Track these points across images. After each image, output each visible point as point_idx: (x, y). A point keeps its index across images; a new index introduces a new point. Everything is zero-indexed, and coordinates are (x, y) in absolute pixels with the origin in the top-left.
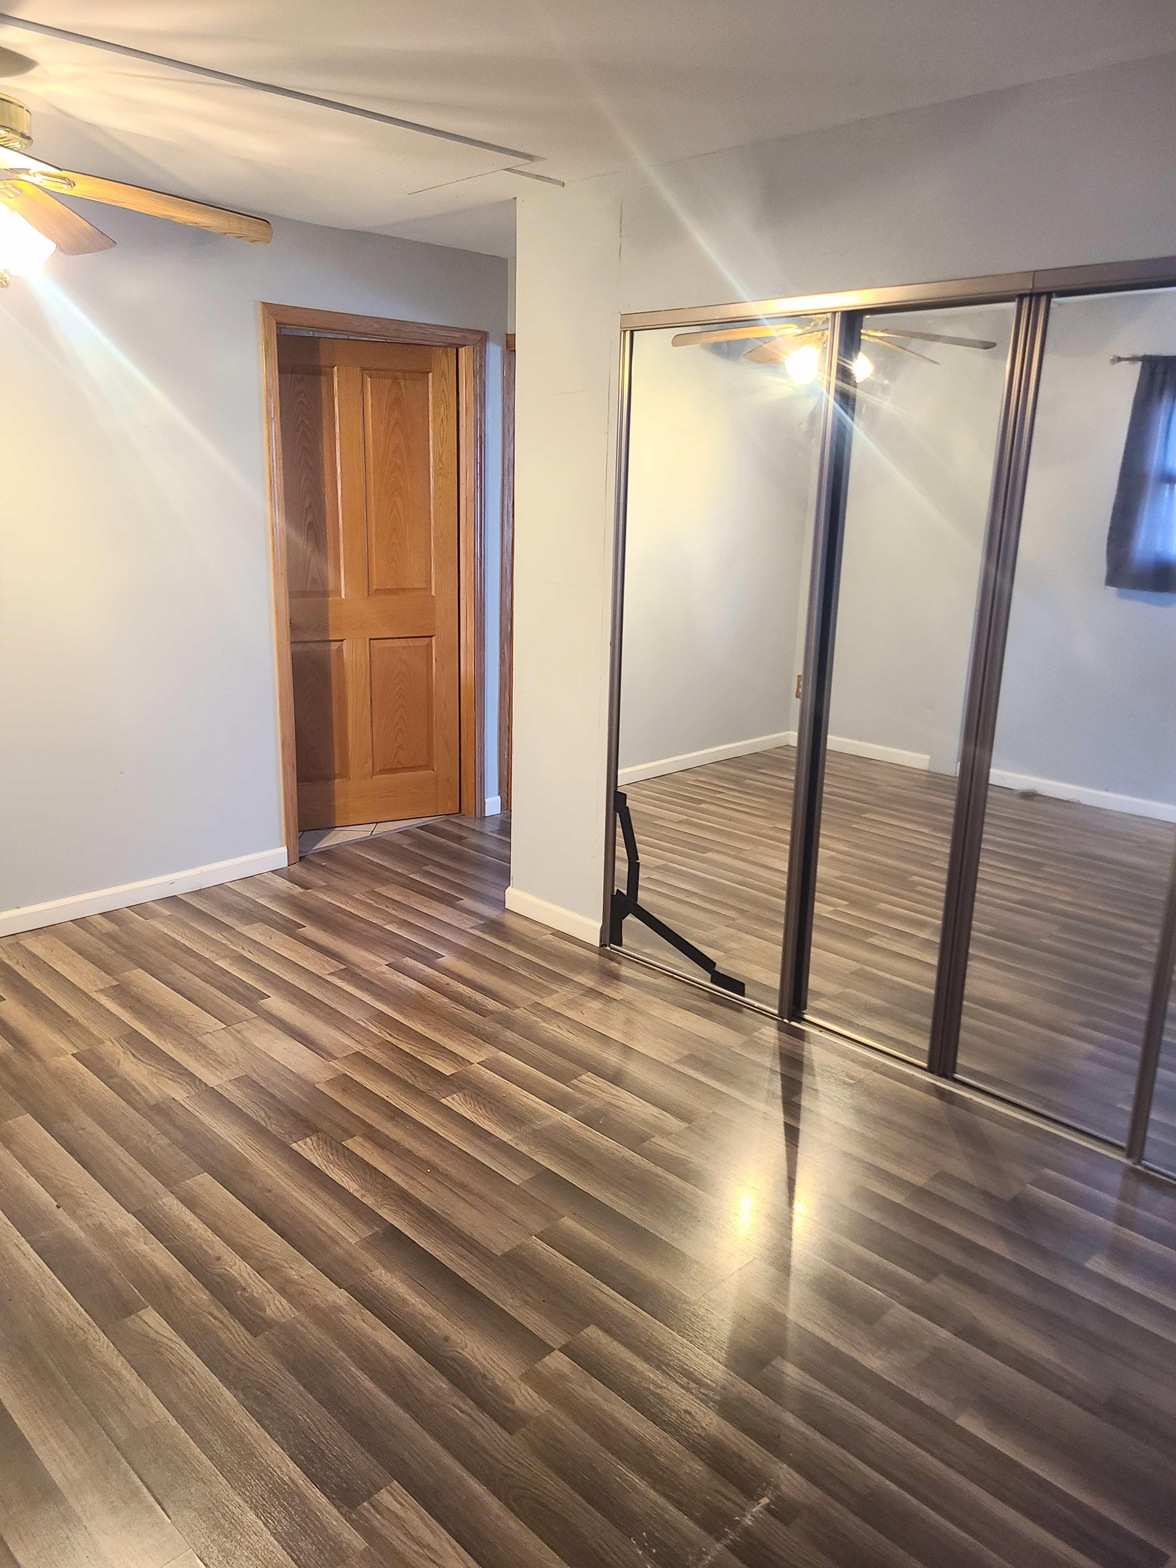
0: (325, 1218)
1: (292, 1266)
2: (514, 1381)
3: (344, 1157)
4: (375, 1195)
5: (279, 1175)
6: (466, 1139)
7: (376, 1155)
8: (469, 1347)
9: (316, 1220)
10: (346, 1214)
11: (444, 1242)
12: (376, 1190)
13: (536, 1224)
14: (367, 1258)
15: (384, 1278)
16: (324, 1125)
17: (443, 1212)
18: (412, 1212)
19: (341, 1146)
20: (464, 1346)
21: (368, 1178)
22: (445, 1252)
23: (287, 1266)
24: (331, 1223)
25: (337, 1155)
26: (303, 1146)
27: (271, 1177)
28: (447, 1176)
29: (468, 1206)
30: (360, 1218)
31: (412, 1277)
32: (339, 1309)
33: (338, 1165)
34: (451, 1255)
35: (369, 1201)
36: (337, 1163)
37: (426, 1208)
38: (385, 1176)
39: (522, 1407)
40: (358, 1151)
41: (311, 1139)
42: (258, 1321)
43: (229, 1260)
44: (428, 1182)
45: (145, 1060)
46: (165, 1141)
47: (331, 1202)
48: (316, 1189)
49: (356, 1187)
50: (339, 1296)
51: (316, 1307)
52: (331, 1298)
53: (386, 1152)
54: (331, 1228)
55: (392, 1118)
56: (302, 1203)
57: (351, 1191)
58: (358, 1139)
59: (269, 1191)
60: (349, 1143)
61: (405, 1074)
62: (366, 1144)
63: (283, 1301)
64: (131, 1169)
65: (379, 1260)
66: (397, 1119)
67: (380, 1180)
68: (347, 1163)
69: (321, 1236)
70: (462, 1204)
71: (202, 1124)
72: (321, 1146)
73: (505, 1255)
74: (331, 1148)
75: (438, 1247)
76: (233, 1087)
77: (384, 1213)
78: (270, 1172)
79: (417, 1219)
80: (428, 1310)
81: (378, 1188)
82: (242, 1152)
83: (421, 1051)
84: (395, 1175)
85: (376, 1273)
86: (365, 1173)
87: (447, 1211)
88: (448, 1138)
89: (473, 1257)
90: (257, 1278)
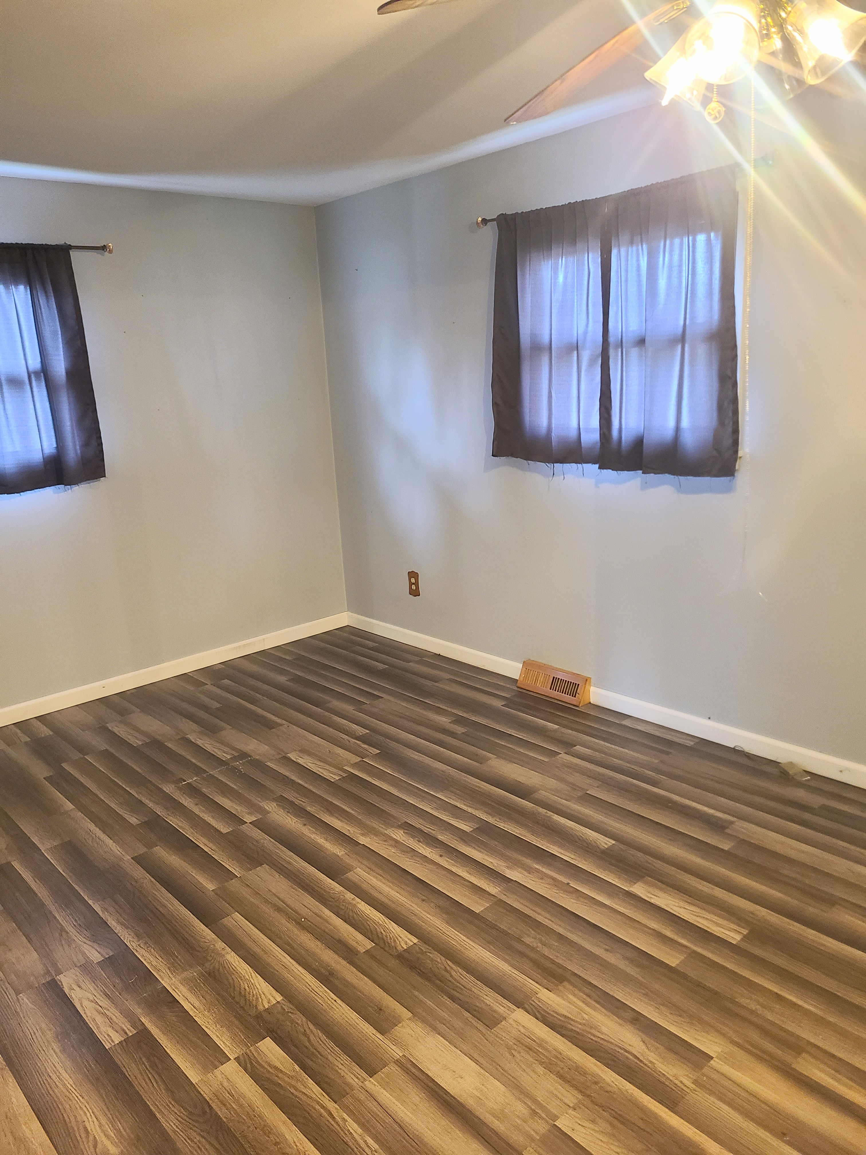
0: (379, 883)
1: (394, 854)
2: (274, 811)
3: (371, 931)
4: (344, 900)
5: (420, 913)
6: (266, 953)
7: (345, 935)
8: (293, 822)
9: (384, 881)
10: (364, 886)
11: (299, 871)
12: (345, 904)
13: (233, 885)
14: (348, 860)
15: (338, 850)
16: (393, 963)
17: (296, 890)
18: (319, 889)
19: (376, 941)
20: (296, 823)
21: (351, 914)
22: (299, 865)
23: (398, 854)
24: (375, 880)
25: (377, 934)
26: (407, 940)
27: (425, 912)
28: (289, 917)
29: (278, 895)
30: (354, 883)
31: (321, 851)
32: (363, 835)
33: (375, 923)
34: (295, 864)
35: (349, 896)
36: (376, 925)
37: (309, 893)
38: (338, 915)
39: (273, 803)
40: (360, 937)
41: (403, 948)
42: (406, 828)
43: (434, 855)
44: (304, 912)
45: (616, 1048)
46: (527, 940)
47: (377, 894)
48: (389, 903)
49: (359, 906)
50: (363, 840)
51: (376, 835)
52: (368, 840)
53: (337, 937)
54: (374, 876)
55: (331, 973)
56: (397, 892)
57: (363, 903)
58: (362, 950)
59: (423, 900)
60: (369, 945)
61: (317, 1037)
62: (354, 944)
63: (395, 837)
64: (539, 914)
65: (341, 859)
66: (327, 973)
67: (342, 912)
68: (369, 925)
69: (381, 872)
70: (282, 896)
71: (505, 960)
72: (392, 941)
73: (261, 865)
74: (383, 939)
75: (303, 868)
76: (497, 1009)
77: (338, 888)
78: (429, 916)
79: (316, 885)
80: (313, 836)
81: (343, 905)
82: (457, 933)
83: (293, 1083)
84: (330, 917)
85: (343, 853)
86: (353, 917)
87: (294, 891)
88: (283, 953)
89: (281, 863)
90: (414, 847)
